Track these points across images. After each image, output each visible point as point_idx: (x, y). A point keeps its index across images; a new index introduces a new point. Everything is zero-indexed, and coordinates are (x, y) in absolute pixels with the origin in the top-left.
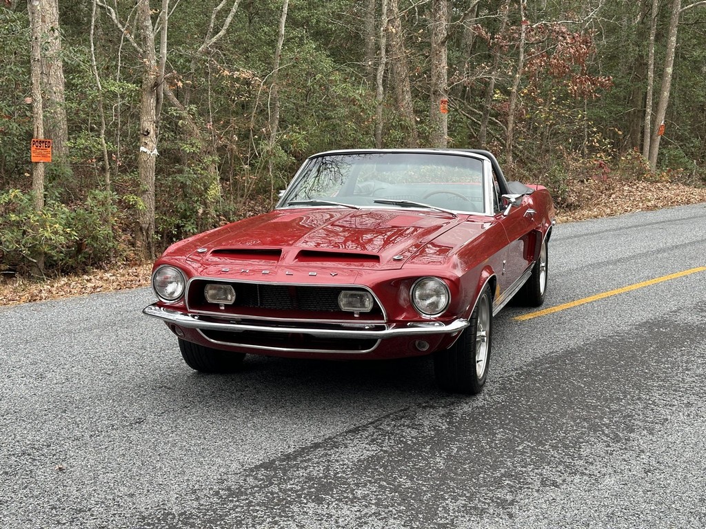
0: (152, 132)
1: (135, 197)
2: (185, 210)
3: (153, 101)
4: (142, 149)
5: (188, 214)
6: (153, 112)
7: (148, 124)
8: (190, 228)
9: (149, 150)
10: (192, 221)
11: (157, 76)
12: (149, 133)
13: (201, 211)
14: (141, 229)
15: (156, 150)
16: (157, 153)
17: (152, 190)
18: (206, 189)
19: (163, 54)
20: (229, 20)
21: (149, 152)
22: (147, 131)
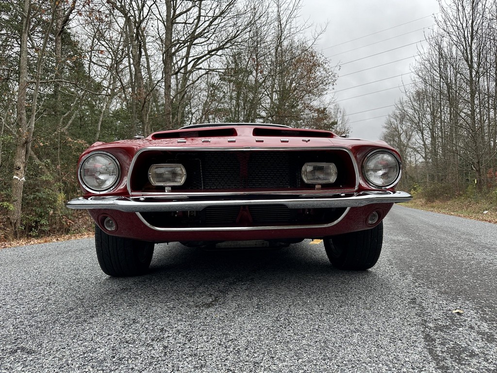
0: (22, 167)
1: (8, 204)
2: (41, 212)
3: (23, 152)
4: (15, 177)
5: (43, 214)
6: (23, 157)
7: (20, 162)
8: (44, 222)
9: (20, 178)
10: (46, 218)
11: (28, 138)
12: (20, 168)
13: (52, 212)
14: (11, 223)
15: (24, 178)
16: (25, 180)
17: (20, 200)
18: (55, 201)
19: (32, 127)
20: (70, 122)
21: (19, 179)
22: (19, 167)
